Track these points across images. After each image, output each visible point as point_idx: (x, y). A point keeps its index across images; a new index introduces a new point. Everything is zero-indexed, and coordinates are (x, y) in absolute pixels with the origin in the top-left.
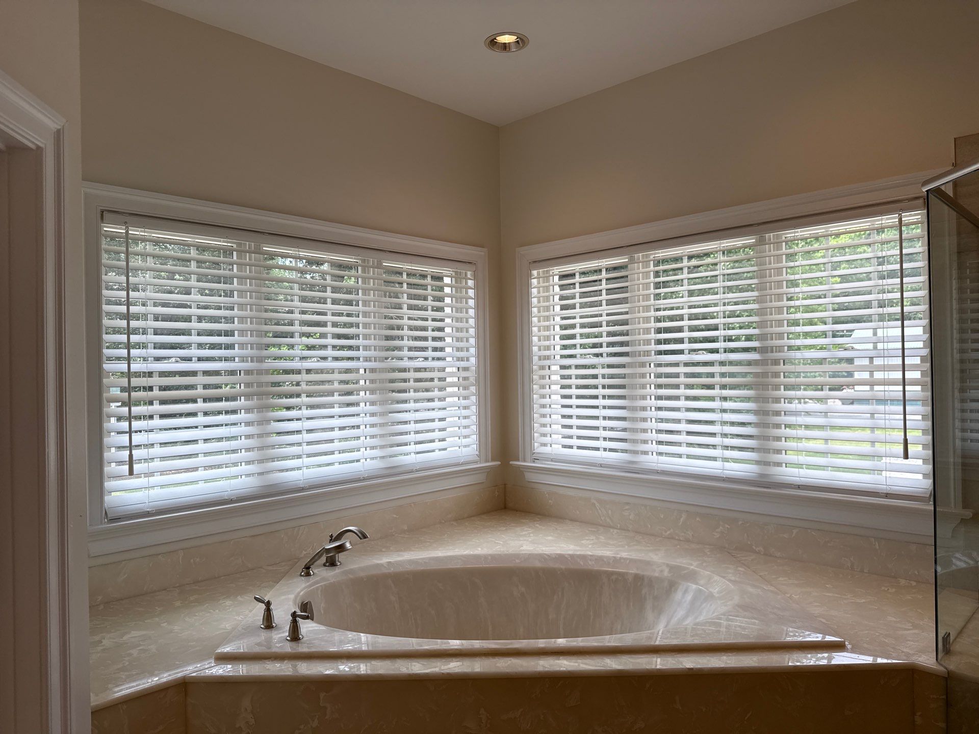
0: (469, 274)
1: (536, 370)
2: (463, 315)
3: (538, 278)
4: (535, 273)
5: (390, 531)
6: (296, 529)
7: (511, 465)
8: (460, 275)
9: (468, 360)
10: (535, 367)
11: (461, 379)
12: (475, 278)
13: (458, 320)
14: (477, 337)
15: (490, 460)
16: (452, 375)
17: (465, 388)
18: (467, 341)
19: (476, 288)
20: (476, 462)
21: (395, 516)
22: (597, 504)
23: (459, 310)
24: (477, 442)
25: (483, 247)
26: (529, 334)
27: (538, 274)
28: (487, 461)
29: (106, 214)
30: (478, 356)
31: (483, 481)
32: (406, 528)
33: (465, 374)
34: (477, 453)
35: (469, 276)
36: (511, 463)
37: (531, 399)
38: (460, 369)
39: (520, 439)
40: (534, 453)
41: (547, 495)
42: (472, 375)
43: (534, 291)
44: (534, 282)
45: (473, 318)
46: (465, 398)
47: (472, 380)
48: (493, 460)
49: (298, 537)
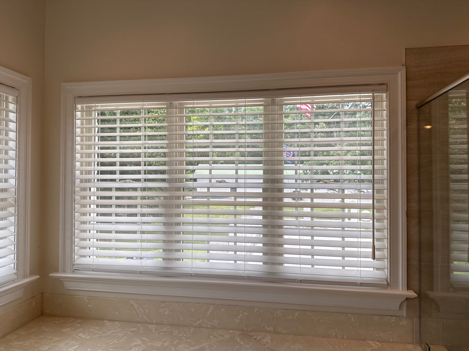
1: (78, 191)
2: (3, 137)
3: (82, 111)
4: (79, 107)
10: (77, 189)
12: (17, 102)
14: (18, 159)
15: (28, 275)
18: (6, 162)
20: (13, 281)
22: (136, 305)
24: (15, 261)
26: (73, 160)
27: (82, 108)
28: (25, 277)
30: (18, 178)
34: (15, 271)
35: (10, 100)
36: (50, 275)
37: (72, 217)
39: (60, 252)
40: (74, 264)
41: (87, 301)
42: (10, 195)
43: (78, 122)
44: (78, 114)
45: (13, 141)
48: (31, 274)
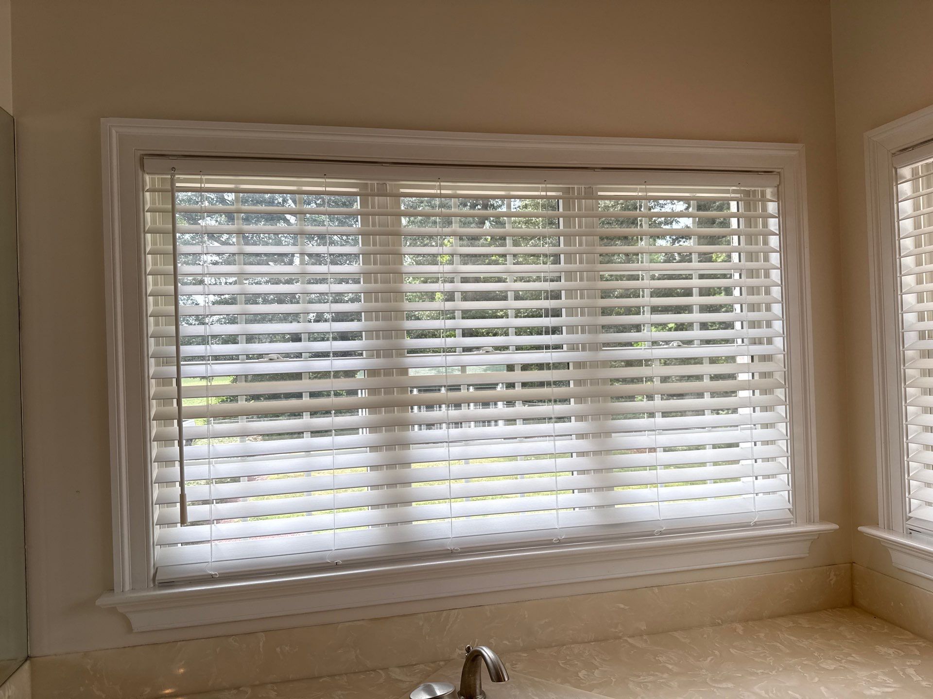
0: (769, 192)
1: (912, 359)
2: (761, 264)
3: (913, 180)
4: (906, 171)
5: (613, 630)
6: (445, 613)
7: (861, 533)
8: (754, 196)
9: (770, 341)
10: (909, 354)
11: (757, 376)
12: (779, 197)
13: (752, 273)
14: (786, 300)
15: (817, 518)
16: (744, 368)
17: (764, 392)
18: (768, 309)
19: (782, 214)
20: (785, 523)
21: (622, 606)
23: (752, 256)
24: (790, 488)
25: (795, 141)
26: (895, 291)
27: (915, 172)
28: (810, 521)
29: (147, 161)
30: (788, 335)
31: (802, 556)
32: (644, 628)
33: (766, 367)
34: (790, 506)
35: (769, 196)
36: (860, 528)
37: (901, 415)
38: (756, 359)
39: (880, 486)
40: (910, 518)
42: (777, 367)
43: (905, 206)
44: (905, 188)
45: (777, 268)
46: (765, 409)
47: (779, 377)
48: (823, 518)
49: (448, 627)
